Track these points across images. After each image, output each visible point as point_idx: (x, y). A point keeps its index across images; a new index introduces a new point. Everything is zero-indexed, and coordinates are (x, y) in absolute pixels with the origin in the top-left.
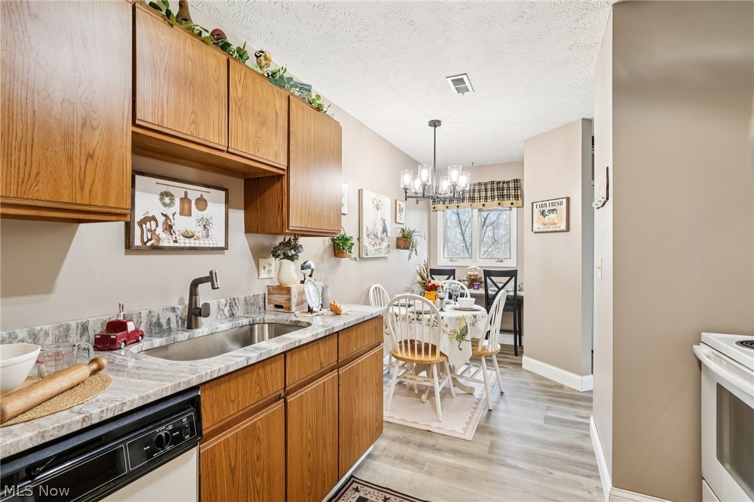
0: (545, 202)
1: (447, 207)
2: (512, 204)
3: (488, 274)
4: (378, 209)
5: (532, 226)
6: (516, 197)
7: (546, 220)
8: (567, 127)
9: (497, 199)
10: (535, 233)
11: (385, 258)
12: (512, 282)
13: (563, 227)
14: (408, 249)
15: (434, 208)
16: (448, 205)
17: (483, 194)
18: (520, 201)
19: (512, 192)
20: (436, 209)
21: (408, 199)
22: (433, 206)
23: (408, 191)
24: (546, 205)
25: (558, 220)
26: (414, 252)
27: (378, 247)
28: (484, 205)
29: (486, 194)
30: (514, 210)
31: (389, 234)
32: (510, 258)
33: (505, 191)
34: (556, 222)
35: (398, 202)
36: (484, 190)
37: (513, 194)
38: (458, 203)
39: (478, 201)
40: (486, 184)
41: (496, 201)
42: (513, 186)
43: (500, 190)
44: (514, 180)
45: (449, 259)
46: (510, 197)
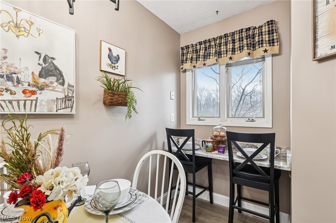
1: (194, 67)
2: (266, 51)
4: (19, 33)
6: (272, 42)
9: (246, 48)
12: (268, 148)
14: (125, 104)
15: (182, 69)
16: (195, 65)
17: (230, 46)
18: (276, 47)
19: (266, 37)
20: (185, 69)
26: (132, 109)
28: (231, 58)
30: (269, 60)
31: (70, 81)
32: (264, 117)
33: (257, 38)
36: (231, 42)
37: (267, 39)
38: (204, 61)
39: (225, 55)
40: (233, 34)
41: (246, 51)
42: (267, 30)
43: (250, 37)
44: (268, 22)
45: (198, 118)
46: (262, 44)
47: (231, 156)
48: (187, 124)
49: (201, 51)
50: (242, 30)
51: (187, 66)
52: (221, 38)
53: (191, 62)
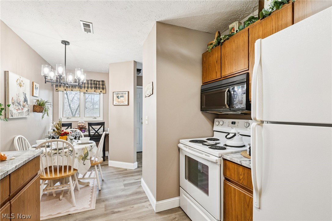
0: (119, 92)
1: (65, 90)
2: (101, 92)
3: (90, 124)
4: (21, 86)
5: (113, 102)
6: (103, 89)
7: (119, 100)
9: (94, 88)
10: (114, 105)
11: (25, 118)
12: (102, 128)
13: (127, 104)
15: (57, 89)
17: (86, 85)
18: (105, 91)
19: (101, 86)
20: (58, 90)
21: (47, 82)
22: (56, 88)
23: (47, 78)
24: (119, 94)
25: (124, 100)
26: (46, 114)
27: (21, 111)
28: (87, 91)
29: (88, 85)
30: (102, 94)
32: (100, 117)
33: (98, 85)
34: (123, 101)
35: (35, 84)
37: (101, 87)
38: (72, 88)
39: (84, 88)
41: (93, 89)
42: (101, 83)
43: (95, 84)
44: (102, 81)
46: (100, 88)
47: (89, 132)
50: (92, 80)
51: (61, 89)
53: (64, 87)
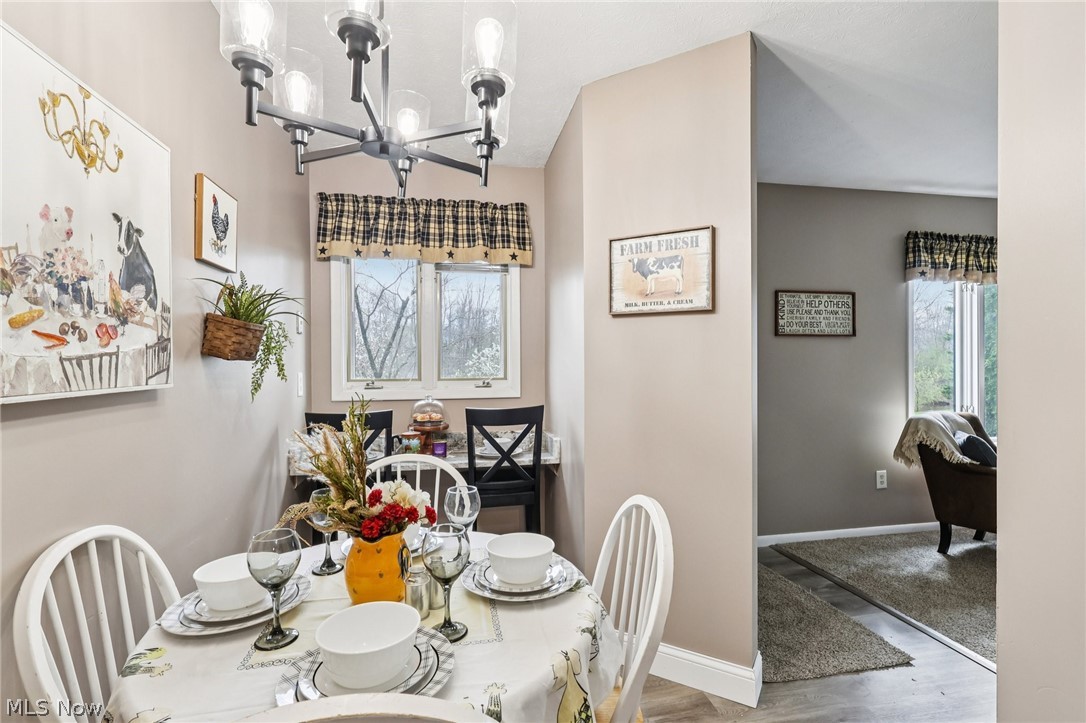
0: (646, 240)
1: (358, 253)
2: (514, 257)
3: (476, 418)
4: (89, 162)
5: (611, 298)
6: (522, 242)
7: (650, 283)
8: (709, 52)
9: (481, 242)
11: (146, 397)
12: (533, 433)
13: (702, 302)
14: (249, 356)
15: (323, 251)
16: (361, 248)
17: (449, 228)
18: (528, 254)
19: (514, 231)
20: (327, 254)
22: (320, 245)
24: (649, 247)
26: (273, 368)
27: (93, 346)
28: (451, 254)
29: (456, 229)
30: (515, 272)
31: (164, 294)
32: (505, 378)
33: (499, 228)
34: (680, 288)
35: (209, 189)
36: (451, 220)
37: (515, 235)
38: (386, 244)
39: (437, 244)
40: (455, 205)
41: (480, 247)
42: (515, 217)
43: (487, 223)
44: (517, 204)
45: (365, 383)
46: (509, 241)
47: (471, 457)
48: (333, 399)
49: (381, 221)
50: (473, 202)
51: (342, 246)
52: (429, 203)
53: (352, 241)
